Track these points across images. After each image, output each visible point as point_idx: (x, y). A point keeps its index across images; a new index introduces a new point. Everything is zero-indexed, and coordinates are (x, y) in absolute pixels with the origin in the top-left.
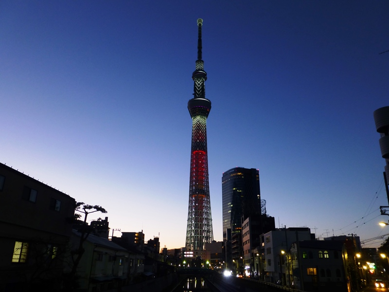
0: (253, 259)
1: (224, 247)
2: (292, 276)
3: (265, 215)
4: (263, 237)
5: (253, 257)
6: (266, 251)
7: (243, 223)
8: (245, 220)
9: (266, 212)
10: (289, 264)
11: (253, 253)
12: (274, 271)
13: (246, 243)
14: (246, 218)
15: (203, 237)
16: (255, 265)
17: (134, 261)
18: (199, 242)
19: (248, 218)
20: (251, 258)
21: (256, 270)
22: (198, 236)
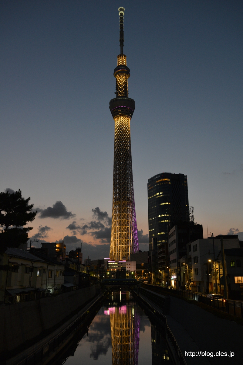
0: (180, 268)
1: (150, 257)
2: (219, 284)
3: (193, 223)
4: (190, 246)
5: (180, 266)
6: (193, 260)
7: (169, 231)
8: (171, 228)
9: (193, 220)
10: (217, 273)
11: (179, 263)
12: (201, 280)
13: (173, 252)
14: (172, 227)
15: (128, 247)
16: (182, 275)
17: (53, 272)
18: (124, 252)
19: (175, 226)
20: (178, 268)
21: (182, 280)
22: (123, 246)
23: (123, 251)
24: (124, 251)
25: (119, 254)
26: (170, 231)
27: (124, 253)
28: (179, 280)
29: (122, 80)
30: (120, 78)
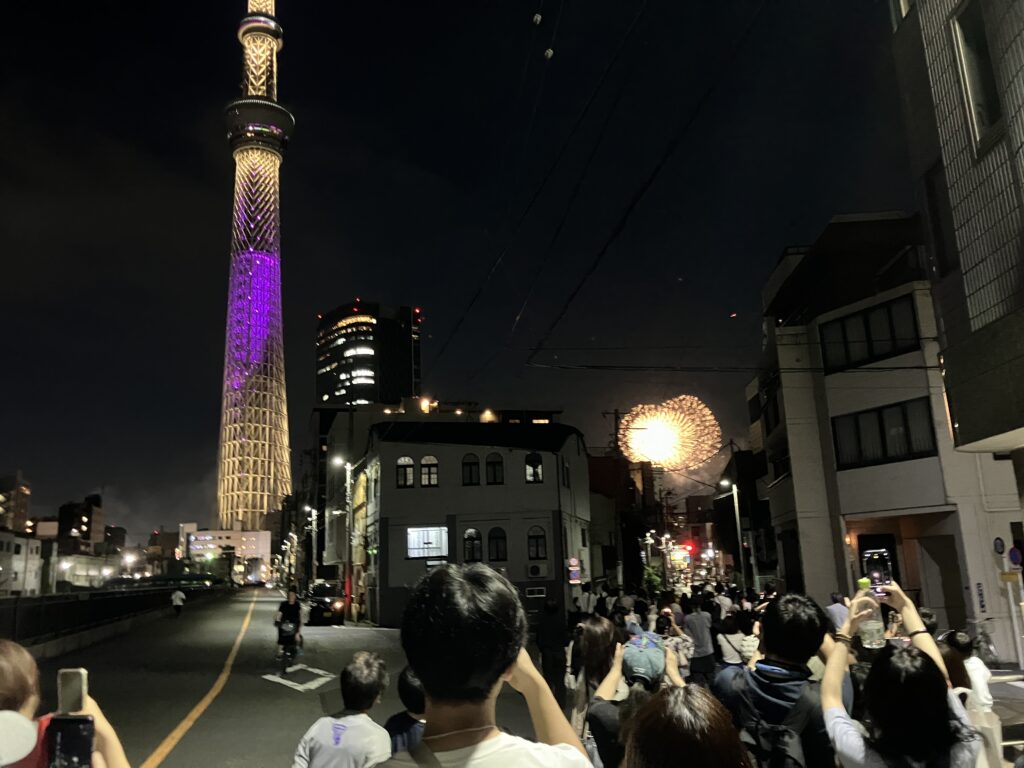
15: (262, 496)
18: (250, 510)
22: (247, 495)
23: (247, 507)
24: (250, 506)
25: (235, 514)
27: (250, 515)
29: (259, 52)
30: (256, 47)
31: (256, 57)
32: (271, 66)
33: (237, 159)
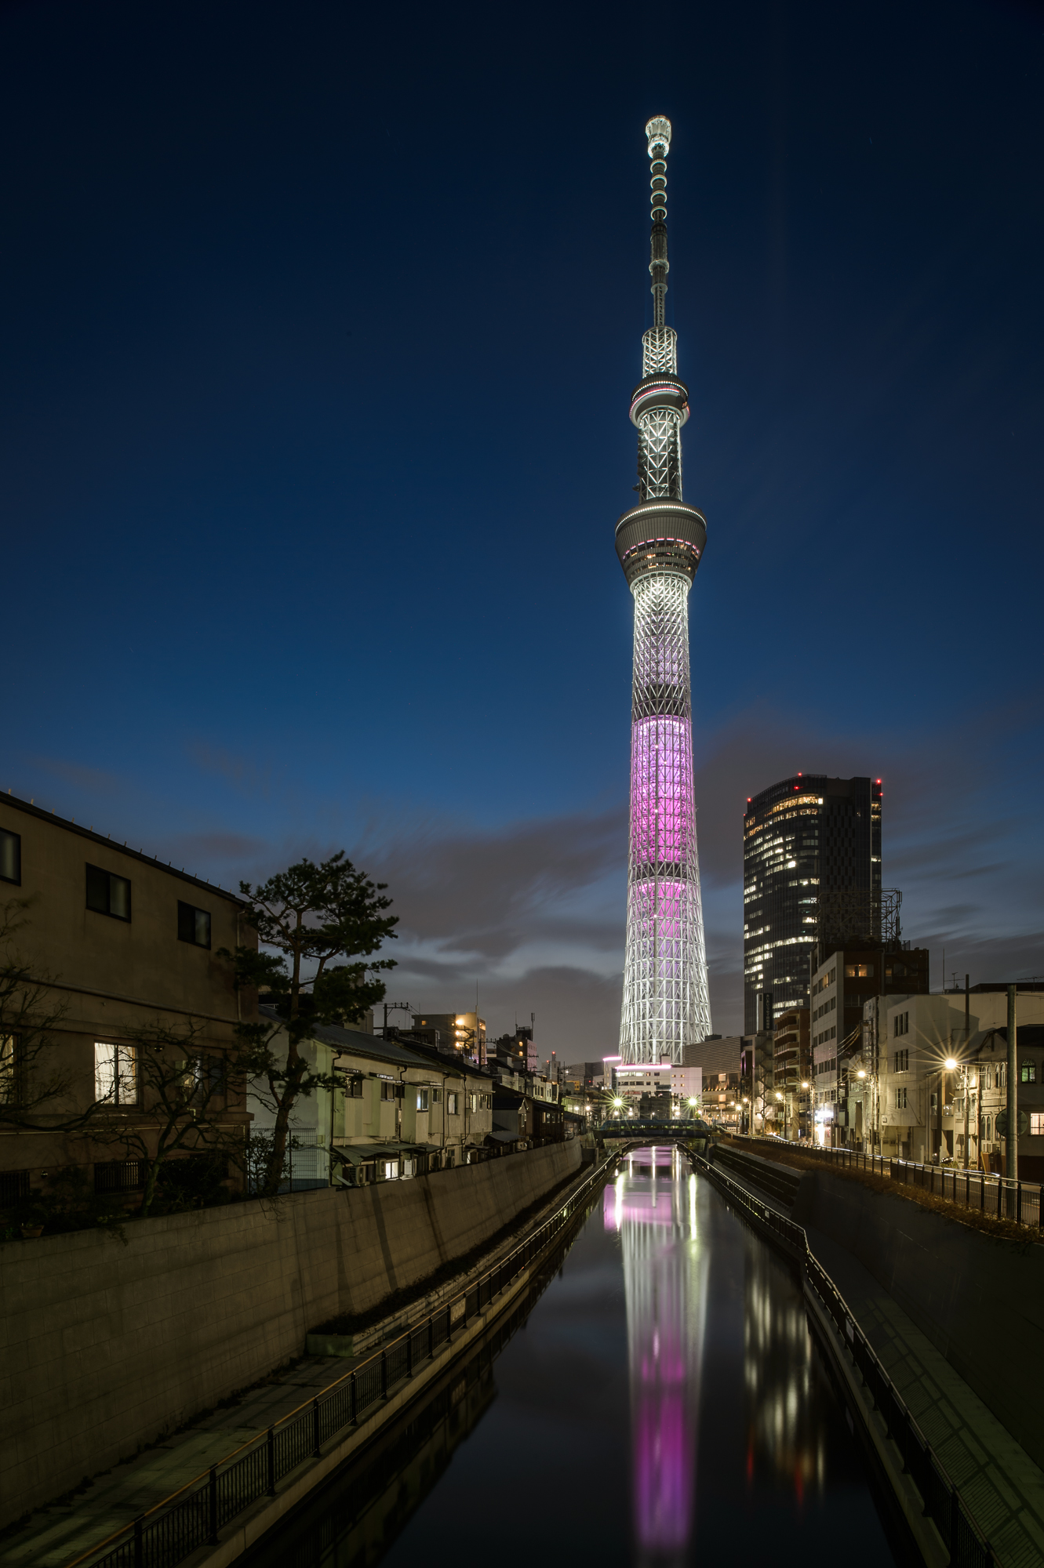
0: (847, 1089)
1: (749, 1054)
2: (975, 1138)
3: (895, 943)
5: (844, 1082)
7: (815, 971)
8: (823, 962)
9: (898, 933)
10: (970, 1101)
11: (844, 1071)
12: (914, 1124)
13: (824, 1037)
14: (826, 955)
16: (852, 1108)
17: (461, 1098)
18: (664, 1040)
19: (835, 955)
20: (839, 1087)
21: (852, 1125)
22: (661, 1022)
23: (660, 1036)
24: (665, 1036)
25: (648, 1045)
26: (819, 970)
27: (664, 1044)
28: (842, 1123)
29: (658, 434)
30: (654, 427)
31: (654, 443)
32: (675, 451)
33: (635, 593)
